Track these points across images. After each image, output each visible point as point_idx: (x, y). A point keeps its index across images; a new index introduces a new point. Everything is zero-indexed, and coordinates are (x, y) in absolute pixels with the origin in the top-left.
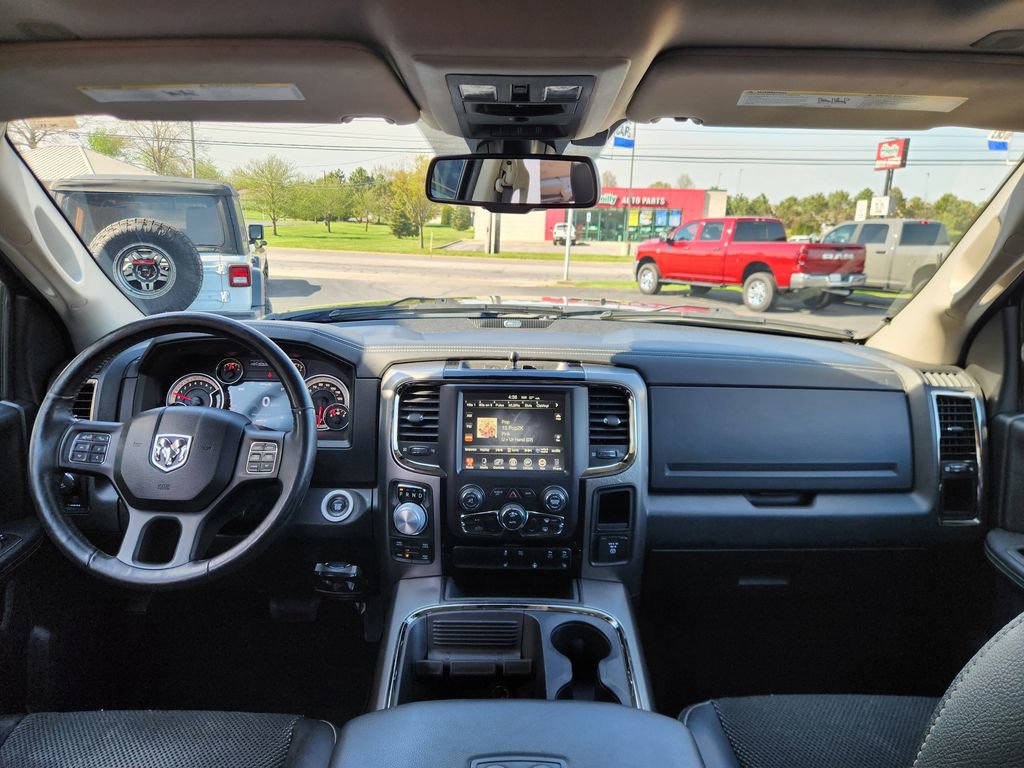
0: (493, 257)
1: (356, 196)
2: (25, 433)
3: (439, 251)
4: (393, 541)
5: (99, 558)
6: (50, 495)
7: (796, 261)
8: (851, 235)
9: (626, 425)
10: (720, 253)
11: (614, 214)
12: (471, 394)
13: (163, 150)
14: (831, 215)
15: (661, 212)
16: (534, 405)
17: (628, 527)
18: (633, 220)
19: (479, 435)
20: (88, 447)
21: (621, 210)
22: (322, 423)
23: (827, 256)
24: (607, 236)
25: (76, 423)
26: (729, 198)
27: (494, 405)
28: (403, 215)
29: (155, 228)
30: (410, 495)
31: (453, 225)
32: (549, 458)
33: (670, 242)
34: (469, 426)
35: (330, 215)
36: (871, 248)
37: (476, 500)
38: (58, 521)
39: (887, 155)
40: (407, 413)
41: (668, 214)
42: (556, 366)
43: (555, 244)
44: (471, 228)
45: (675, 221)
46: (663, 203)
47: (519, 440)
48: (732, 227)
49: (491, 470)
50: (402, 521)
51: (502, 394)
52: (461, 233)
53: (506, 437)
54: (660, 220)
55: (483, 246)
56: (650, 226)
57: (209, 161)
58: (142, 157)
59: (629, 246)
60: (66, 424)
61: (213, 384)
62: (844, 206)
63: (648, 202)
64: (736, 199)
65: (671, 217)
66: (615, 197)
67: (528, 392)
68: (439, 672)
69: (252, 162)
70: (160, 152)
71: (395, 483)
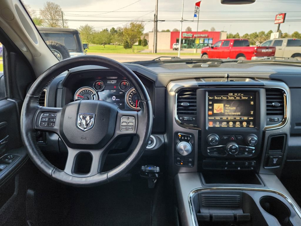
0: (155, 54)
1: (112, 36)
2: (18, 112)
3: (138, 53)
4: (176, 158)
5: (56, 172)
6: (31, 142)
7: (253, 53)
8: (270, 44)
9: (282, 106)
10: (228, 51)
11: (192, 40)
12: (211, 93)
13: (54, 24)
14: (259, 39)
15: (206, 39)
16: (241, 98)
17: (282, 151)
18: (197, 42)
19: (215, 112)
20: (47, 119)
21: (194, 39)
22: (138, 107)
23: (264, 51)
24: (190, 47)
25: (41, 108)
26: (227, 34)
27: (222, 98)
28: (127, 42)
29: (55, 44)
30: (184, 138)
31: (142, 45)
32: (248, 122)
33: (212, 48)
34: (211, 108)
35: (105, 42)
36: (277, 48)
37: (216, 141)
38: (36, 154)
39: (279, 19)
40: (181, 102)
41: (209, 40)
42: (245, 80)
43: (173, 50)
44: (147, 46)
45: (211, 42)
46: (207, 36)
47: (234, 114)
48: (232, 42)
49: (221, 127)
50: (182, 150)
51: (226, 93)
52: (144, 47)
53: (227, 112)
54: (206, 42)
55: (151, 51)
56: (203, 43)
57: (68, 26)
58: (48, 26)
59: (197, 50)
60: (36, 109)
61: (93, 91)
62: (263, 36)
63: (202, 36)
64: (229, 35)
65: (209, 41)
66: (192, 35)
67: (238, 92)
68: (208, 220)
69: (81, 27)
70: (53, 24)
71: (177, 133)
